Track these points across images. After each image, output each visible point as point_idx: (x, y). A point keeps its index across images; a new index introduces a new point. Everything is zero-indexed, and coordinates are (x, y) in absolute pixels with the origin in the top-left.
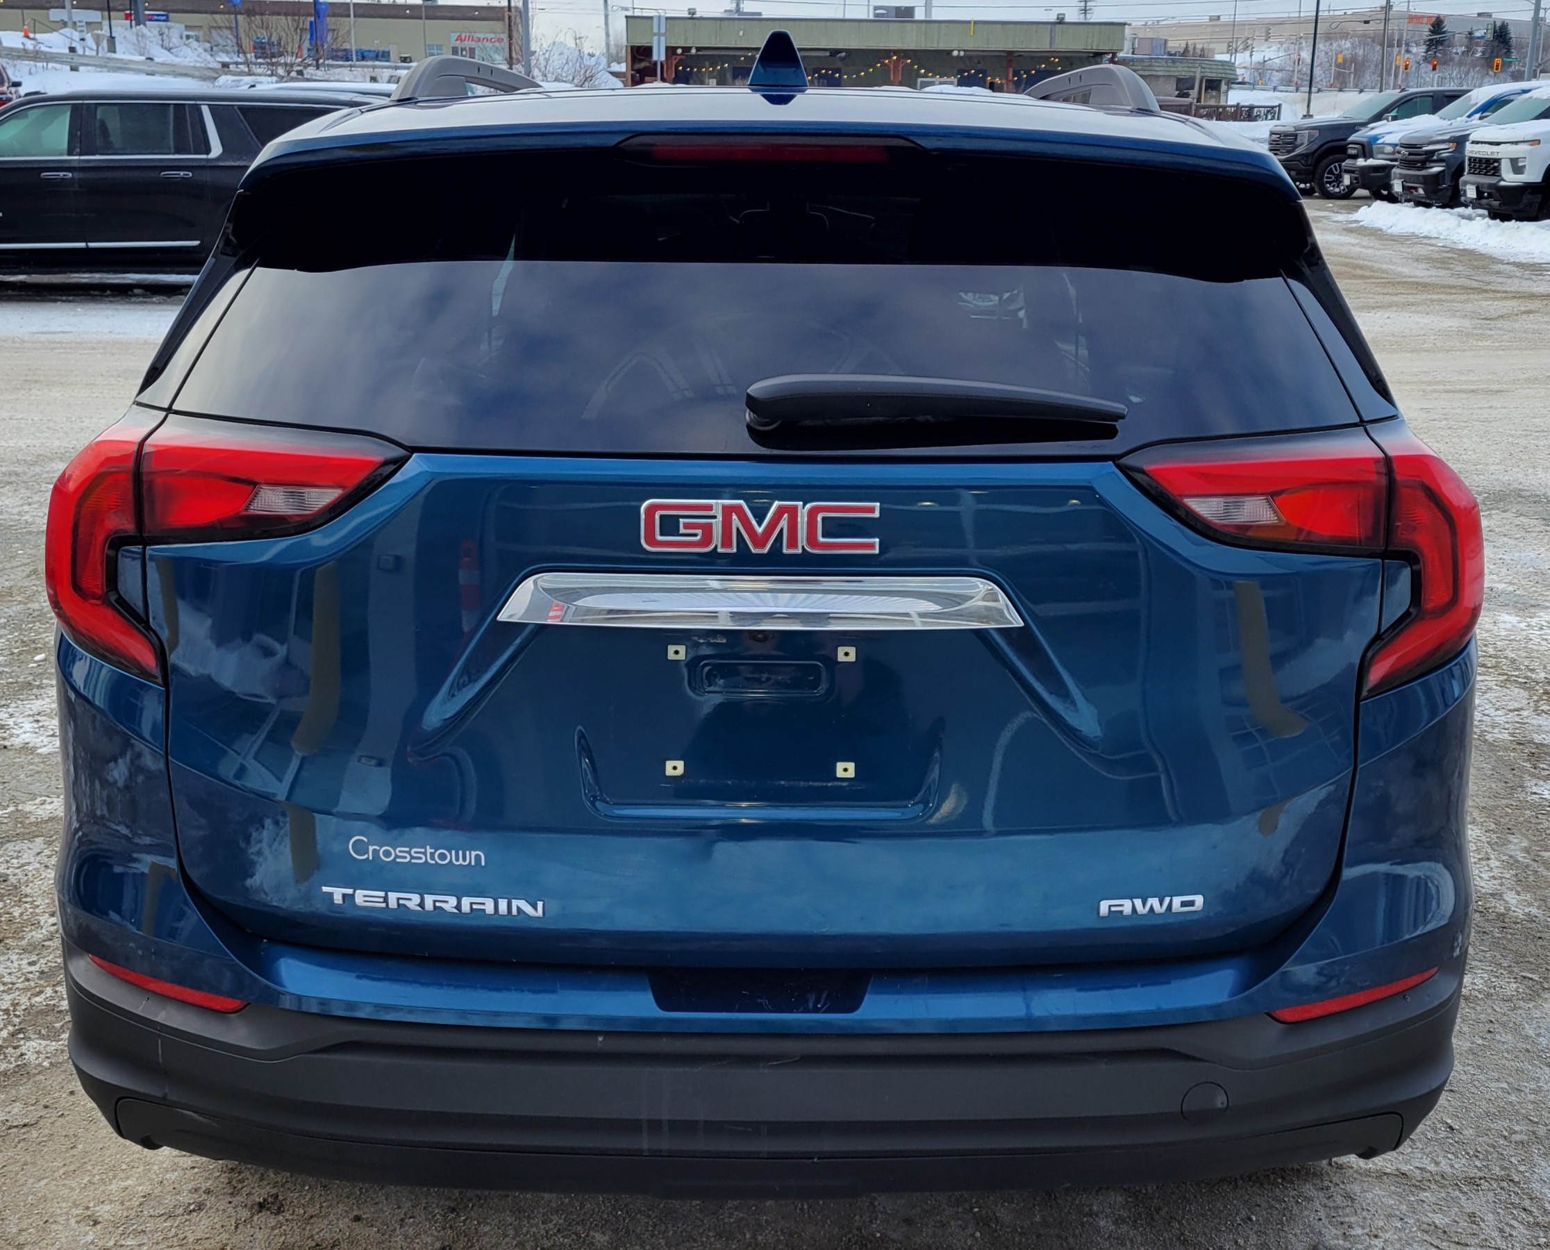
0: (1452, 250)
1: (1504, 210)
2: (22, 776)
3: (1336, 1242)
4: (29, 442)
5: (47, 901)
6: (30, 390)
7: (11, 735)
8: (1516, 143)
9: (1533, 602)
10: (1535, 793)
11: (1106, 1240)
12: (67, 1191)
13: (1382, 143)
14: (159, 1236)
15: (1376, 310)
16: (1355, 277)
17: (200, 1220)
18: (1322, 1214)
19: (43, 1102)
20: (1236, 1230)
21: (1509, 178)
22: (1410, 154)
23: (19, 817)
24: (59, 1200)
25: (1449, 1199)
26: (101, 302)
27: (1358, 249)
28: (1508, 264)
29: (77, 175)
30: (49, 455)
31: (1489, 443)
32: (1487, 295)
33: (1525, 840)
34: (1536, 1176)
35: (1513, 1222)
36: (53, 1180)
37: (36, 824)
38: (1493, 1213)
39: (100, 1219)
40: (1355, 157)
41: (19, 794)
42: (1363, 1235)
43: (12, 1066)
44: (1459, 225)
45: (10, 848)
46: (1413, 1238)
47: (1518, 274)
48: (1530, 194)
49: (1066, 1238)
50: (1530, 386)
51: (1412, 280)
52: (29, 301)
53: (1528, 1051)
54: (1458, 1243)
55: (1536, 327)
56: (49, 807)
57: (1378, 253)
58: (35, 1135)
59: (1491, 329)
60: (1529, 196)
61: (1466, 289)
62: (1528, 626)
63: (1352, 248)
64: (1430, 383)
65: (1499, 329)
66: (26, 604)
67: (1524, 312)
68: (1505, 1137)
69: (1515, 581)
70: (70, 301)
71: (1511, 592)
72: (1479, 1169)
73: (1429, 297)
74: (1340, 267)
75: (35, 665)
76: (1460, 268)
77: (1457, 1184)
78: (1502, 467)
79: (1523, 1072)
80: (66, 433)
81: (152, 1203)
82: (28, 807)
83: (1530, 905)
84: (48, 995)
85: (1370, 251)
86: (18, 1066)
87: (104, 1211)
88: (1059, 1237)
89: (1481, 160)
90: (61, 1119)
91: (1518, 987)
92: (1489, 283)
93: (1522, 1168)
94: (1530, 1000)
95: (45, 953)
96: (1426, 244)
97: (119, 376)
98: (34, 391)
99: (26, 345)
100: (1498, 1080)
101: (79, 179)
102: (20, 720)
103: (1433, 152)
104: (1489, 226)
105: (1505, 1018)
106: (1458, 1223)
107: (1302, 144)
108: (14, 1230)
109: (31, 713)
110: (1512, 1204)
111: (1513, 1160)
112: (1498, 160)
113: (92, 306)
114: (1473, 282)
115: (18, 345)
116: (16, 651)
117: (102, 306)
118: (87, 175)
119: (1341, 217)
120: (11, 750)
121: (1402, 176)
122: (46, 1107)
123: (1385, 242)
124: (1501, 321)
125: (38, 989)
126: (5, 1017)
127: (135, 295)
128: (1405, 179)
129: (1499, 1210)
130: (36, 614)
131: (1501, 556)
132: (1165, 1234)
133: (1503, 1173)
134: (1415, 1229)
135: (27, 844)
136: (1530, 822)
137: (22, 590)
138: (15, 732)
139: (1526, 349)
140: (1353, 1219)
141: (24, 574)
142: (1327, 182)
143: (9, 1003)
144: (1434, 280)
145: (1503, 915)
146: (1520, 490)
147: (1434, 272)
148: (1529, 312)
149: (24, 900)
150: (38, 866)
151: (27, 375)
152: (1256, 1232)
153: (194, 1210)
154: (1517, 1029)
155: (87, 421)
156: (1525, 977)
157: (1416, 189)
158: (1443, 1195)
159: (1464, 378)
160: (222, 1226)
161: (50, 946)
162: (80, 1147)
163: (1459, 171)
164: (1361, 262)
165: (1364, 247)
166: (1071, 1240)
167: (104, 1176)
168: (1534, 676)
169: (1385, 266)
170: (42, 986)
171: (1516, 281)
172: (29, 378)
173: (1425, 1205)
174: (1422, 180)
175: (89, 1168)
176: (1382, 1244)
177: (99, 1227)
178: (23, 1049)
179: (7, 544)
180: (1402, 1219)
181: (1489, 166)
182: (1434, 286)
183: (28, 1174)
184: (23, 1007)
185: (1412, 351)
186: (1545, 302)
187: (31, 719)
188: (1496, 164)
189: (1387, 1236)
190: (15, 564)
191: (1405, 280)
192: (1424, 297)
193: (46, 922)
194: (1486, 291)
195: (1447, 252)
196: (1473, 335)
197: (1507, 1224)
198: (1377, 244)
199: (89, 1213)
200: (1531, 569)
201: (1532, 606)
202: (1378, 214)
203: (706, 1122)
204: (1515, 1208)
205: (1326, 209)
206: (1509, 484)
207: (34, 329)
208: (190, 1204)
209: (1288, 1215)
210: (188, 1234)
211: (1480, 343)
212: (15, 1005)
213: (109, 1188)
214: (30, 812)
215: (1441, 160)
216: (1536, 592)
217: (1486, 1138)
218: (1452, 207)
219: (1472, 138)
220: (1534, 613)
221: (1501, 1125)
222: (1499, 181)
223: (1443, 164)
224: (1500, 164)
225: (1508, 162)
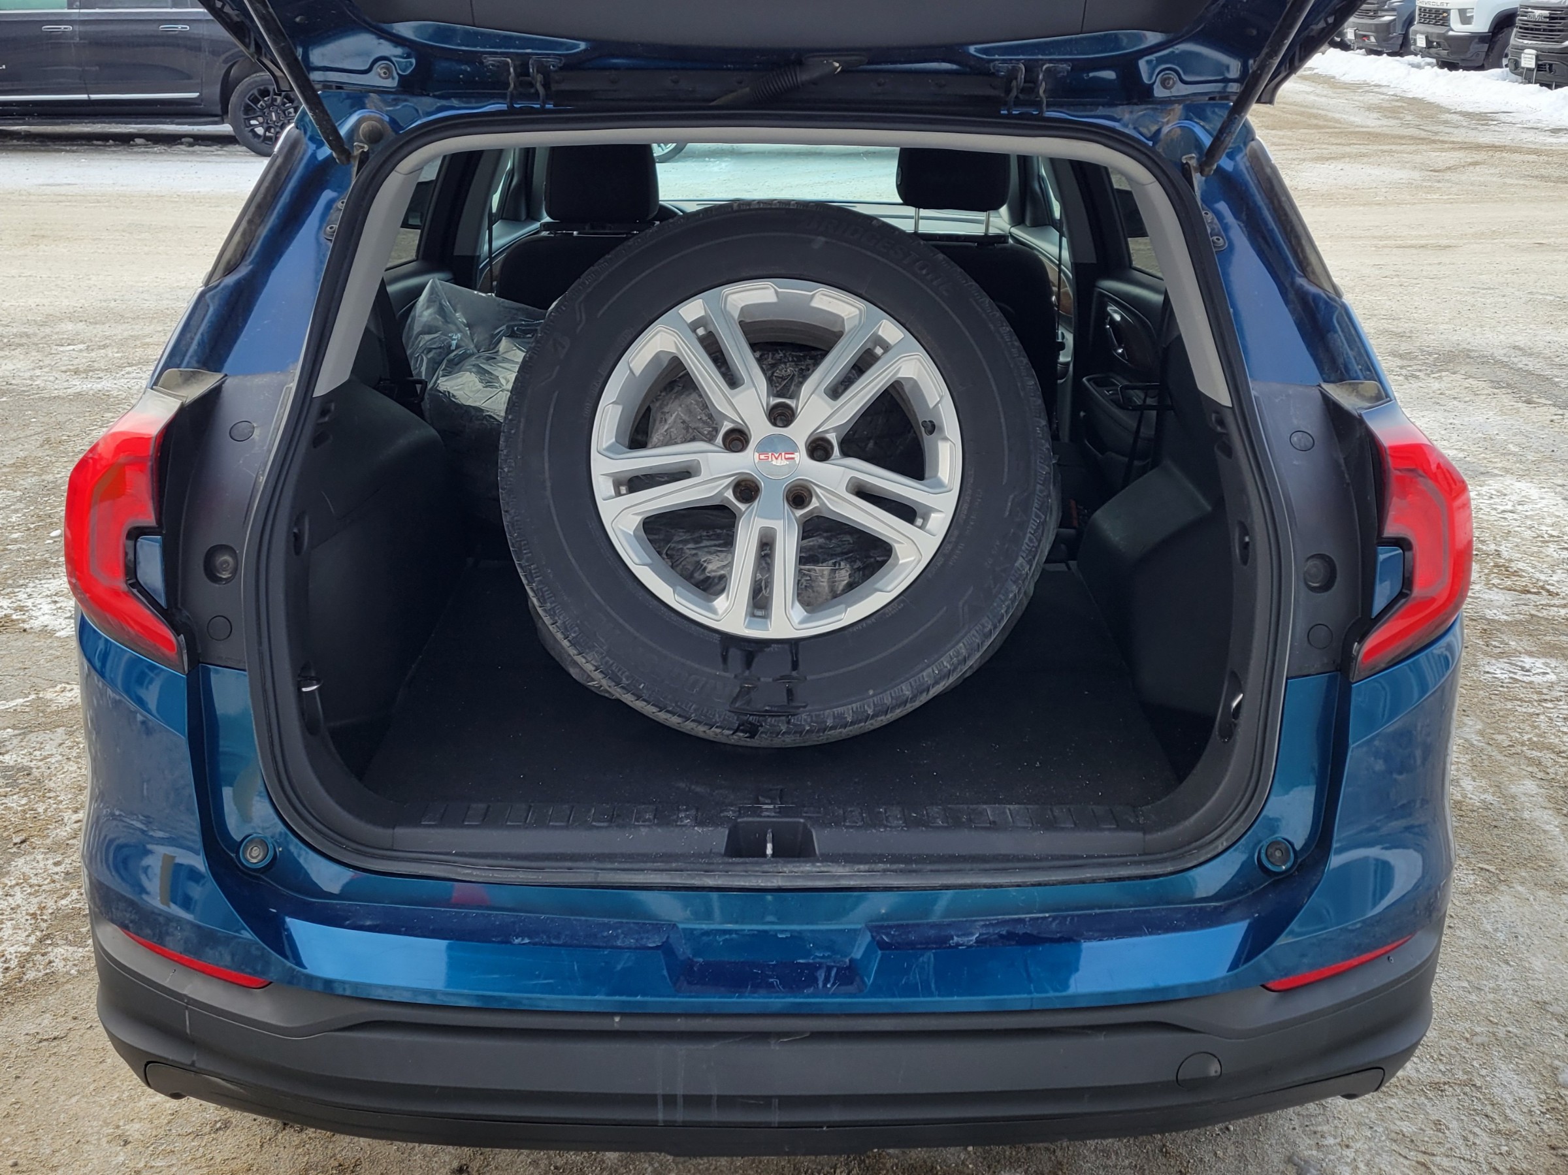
0: (1402, 99)
1: (1451, 59)
2: (42, 662)
3: (1310, 1152)
4: (38, 301)
5: (70, 796)
6: (38, 245)
7: (31, 618)
9: (1482, 470)
10: (1488, 672)
11: (1092, 1153)
12: (98, 1109)
14: (187, 1156)
15: (1330, 161)
16: (1309, 126)
17: (227, 1139)
18: (1296, 1123)
19: (72, 1013)
20: (1215, 1141)
21: (1458, 28)
23: (41, 706)
24: (90, 1118)
25: (1416, 1105)
26: (104, 152)
27: (1312, 98)
28: (1455, 113)
29: (77, 28)
30: (58, 314)
31: (1439, 300)
32: (1435, 146)
33: (1479, 722)
34: (1497, 1081)
35: (1476, 1130)
36: (83, 1097)
37: (57, 713)
38: (1457, 1120)
39: (130, 1139)
41: (40, 680)
42: (1335, 1145)
43: (40, 974)
44: (1409, 74)
45: (34, 739)
46: (1382, 1148)
47: (1465, 124)
48: (1477, 43)
49: (1054, 1151)
50: (1478, 241)
51: (1364, 130)
52: (34, 151)
53: (1486, 947)
54: (1425, 1153)
55: (1482, 179)
56: (69, 694)
57: (1332, 102)
58: (65, 1049)
59: (1439, 182)
60: (1477, 46)
61: (1415, 139)
62: (1479, 495)
63: (1307, 96)
64: (1381, 238)
65: (1448, 181)
66: (41, 476)
67: (1471, 164)
68: (1467, 1039)
69: (1465, 447)
70: (74, 152)
71: (1461, 460)
72: (1443, 1073)
73: (1380, 147)
74: (1295, 117)
75: (51, 541)
76: (1409, 118)
77: (1422, 1090)
78: (1451, 326)
79: (1482, 969)
80: (74, 292)
81: (180, 1121)
82: (49, 695)
83: (1485, 791)
84: (73, 898)
85: (1323, 99)
86: (47, 974)
87: (134, 1130)
88: (1047, 1149)
89: (1431, 10)
90: (89, 1032)
91: (1476, 879)
92: (1436, 133)
93: (1483, 1072)
94: (1488, 893)
95: (70, 852)
96: (1377, 93)
97: (124, 231)
98: (42, 247)
99: (32, 198)
100: (1459, 979)
101: (80, 32)
102: (37, 602)
104: (1437, 75)
105: (1464, 912)
106: (1424, 1131)
108: (48, 1151)
109: (49, 593)
110: (1475, 1110)
111: (1475, 1063)
112: (1447, 11)
113: (96, 156)
114: (1422, 132)
115: (24, 198)
116: (32, 526)
117: (106, 156)
118: (89, 28)
120: (31, 633)
121: (1354, 24)
122: (75, 1018)
123: (1338, 91)
124: (1449, 173)
125: (63, 892)
126: (33, 922)
127: (137, 145)
128: (1358, 27)
129: (1463, 1117)
130: (50, 486)
131: (1451, 421)
132: (1148, 1146)
133: (1466, 1077)
134: (1384, 1138)
135: (48, 735)
136: (1484, 703)
137: (37, 460)
138: (34, 613)
139: (1472, 203)
140: (1325, 1128)
141: (38, 443)
143: (36, 906)
144: (1386, 130)
145: (1460, 802)
146: (1468, 350)
147: (1384, 122)
148: (1475, 164)
149: (47, 795)
150: (60, 758)
151: (34, 230)
152: (1234, 1143)
153: (220, 1128)
154: (1475, 925)
155: (94, 278)
156: (1482, 869)
157: (1367, 37)
158: (1410, 1101)
159: (1414, 233)
160: (248, 1145)
161: (74, 845)
162: (109, 1061)
163: (1410, 22)
164: (1315, 111)
165: (1318, 95)
166: (1059, 1153)
167: (133, 1092)
168: (1484, 548)
169: (1337, 116)
170: (67, 888)
171: (1463, 131)
172: (35, 233)
173: (1392, 1112)
174: (1373, 29)
175: (118, 1084)
176: (1353, 1154)
177: (129, 1147)
178: (51, 957)
179: (20, 411)
180: (1371, 1128)
181: (1439, 16)
182: (1385, 136)
183: (60, 1091)
184: (50, 911)
185: (1364, 205)
186: (1490, 153)
187: (49, 600)
188: (1445, 15)
189: (1358, 1145)
190: (28, 433)
191: (1357, 129)
192: (1375, 148)
193: (69, 819)
194: (1434, 142)
195: (1397, 101)
196: (1422, 187)
197: (1470, 1131)
198: (1330, 92)
199: (120, 1132)
200: (1480, 435)
201: (1482, 473)
202: (1331, 61)
203: (719, 1096)
204: (1478, 1114)
206: (1458, 344)
207: (41, 181)
208: (216, 1122)
209: (1264, 1124)
210: (216, 1154)
211: (1429, 196)
212: (42, 909)
213: (138, 1105)
214: (51, 700)
215: (1393, 10)
216: (1485, 458)
217: (1448, 1041)
218: (1401, 55)
220: (1484, 481)
221: (1462, 1026)
222: (1448, 31)
223: (1395, 13)
224: (1449, 15)
225: (1457, 12)
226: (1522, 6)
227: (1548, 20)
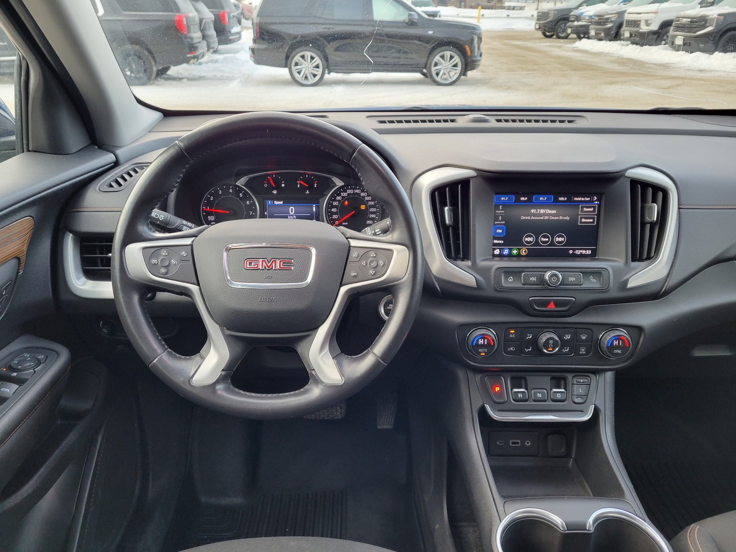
1: (642, 41)
8: (648, 13)
13: (585, 16)
21: (644, 28)
22: (599, 19)
40: (573, 21)
44: (618, 48)
48: (652, 35)
89: (631, 21)
103: (608, 19)
107: (550, 17)
112: (640, 21)
119: (569, 46)
121: (594, 28)
128: (597, 29)
142: (560, 32)
157: (600, 34)
163: (620, 26)
171: (660, 71)
174: (603, 30)
181: (635, 23)
188: (639, 22)
202: (584, 44)
205: (561, 43)
215: (611, 22)
218: (616, 41)
219: (628, 11)
222: (640, 29)
223: (613, 23)
224: (640, 22)
225: (644, 21)
226: (677, 17)
227: (689, 23)
